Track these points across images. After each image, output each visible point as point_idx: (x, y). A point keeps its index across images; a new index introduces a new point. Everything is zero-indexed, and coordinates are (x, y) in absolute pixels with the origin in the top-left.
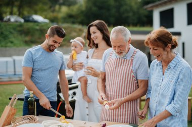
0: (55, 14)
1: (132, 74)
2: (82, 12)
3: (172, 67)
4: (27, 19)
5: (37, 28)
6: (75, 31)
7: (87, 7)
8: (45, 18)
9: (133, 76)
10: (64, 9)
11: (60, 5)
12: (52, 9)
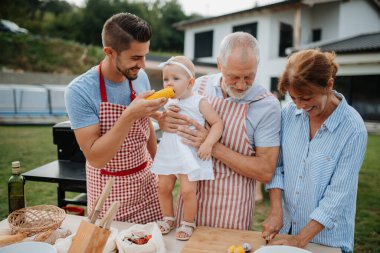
0: (36, 23)
1: (245, 136)
2: (78, 23)
3: (331, 130)
5: (10, 40)
6: (70, 51)
8: (21, 26)
9: (246, 140)
10: (49, 17)
11: (44, 10)
12: (30, 15)
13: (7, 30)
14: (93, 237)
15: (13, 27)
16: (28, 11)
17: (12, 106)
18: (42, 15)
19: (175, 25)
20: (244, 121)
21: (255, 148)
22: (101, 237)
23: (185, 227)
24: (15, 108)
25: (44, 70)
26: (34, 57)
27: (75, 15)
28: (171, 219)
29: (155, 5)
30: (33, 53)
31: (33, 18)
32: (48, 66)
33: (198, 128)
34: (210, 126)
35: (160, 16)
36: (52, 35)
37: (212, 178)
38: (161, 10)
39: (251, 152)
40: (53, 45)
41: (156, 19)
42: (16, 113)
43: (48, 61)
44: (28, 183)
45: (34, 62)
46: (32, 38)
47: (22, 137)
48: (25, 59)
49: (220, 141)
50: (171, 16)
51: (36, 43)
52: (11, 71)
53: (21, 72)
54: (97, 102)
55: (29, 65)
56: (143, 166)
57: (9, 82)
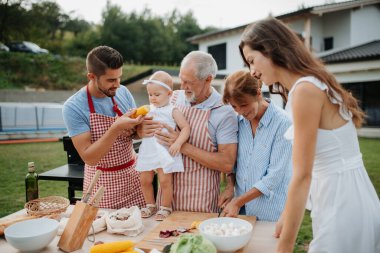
0: (56, 42)
1: (208, 135)
3: (266, 125)
4: (14, 46)
5: (32, 60)
7: (103, 35)
8: (42, 47)
9: (209, 139)
10: (69, 36)
11: (63, 30)
12: (51, 35)
13: (29, 51)
14: (85, 212)
15: (34, 47)
16: (49, 32)
17: (35, 123)
18: (62, 35)
19: (189, 39)
20: (207, 123)
21: (217, 146)
22: (91, 212)
23: (162, 211)
24: (38, 126)
25: (64, 88)
26: (55, 75)
27: (93, 33)
28: (153, 206)
29: (171, 20)
30: (53, 71)
31: (53, 38)
32: (68, 83)
33: (170, 130)
34: (180, 130)
35: (176, 31)
36: (72, 54)
37: (182, 170)
38: (176, 25)
39: (213, 148)
40: (72, 63)
41: (172, 33)
42: (38, 129)
43: (68, 79)
44: (40, 181)
45: (54, 81)
46: (52, 57)
47: (43, 151)
48: (46, 78)
49: (188, 141)
50: (186, 30)
51: (56, 62)
52: (34, 90)
53: (43, 90)
54: (88, 114)
55: (50, 84)
56: (131, 163)
57: (32, 101)
